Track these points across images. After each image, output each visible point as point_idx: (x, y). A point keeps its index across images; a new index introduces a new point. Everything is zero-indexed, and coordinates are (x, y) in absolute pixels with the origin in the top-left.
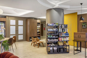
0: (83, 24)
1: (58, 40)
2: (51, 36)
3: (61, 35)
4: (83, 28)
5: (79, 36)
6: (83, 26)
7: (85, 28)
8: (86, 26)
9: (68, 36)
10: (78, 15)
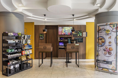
0: (40, 35)
1: (20, 54)
2: (13, 50)
3: (25, 48)
4: (41, 39)
5: (45, 47)
6: (41, 37)
7: (42, 39)
8: (43, 37)
9: (32, 48)
10: (35, 25)
